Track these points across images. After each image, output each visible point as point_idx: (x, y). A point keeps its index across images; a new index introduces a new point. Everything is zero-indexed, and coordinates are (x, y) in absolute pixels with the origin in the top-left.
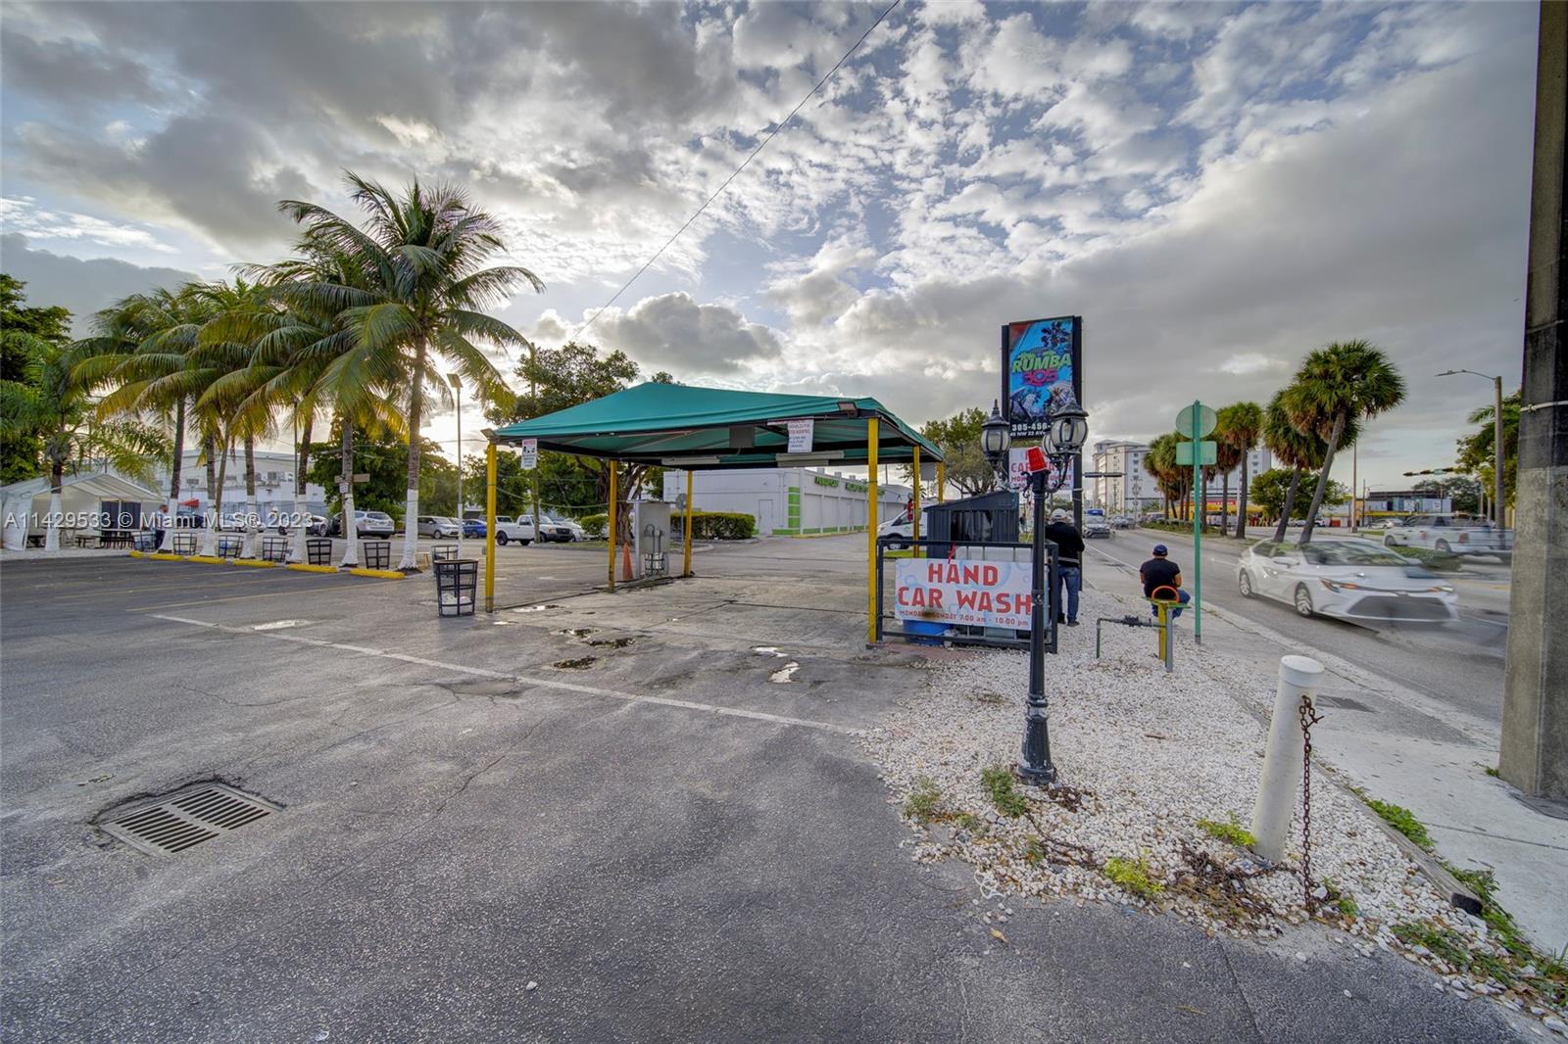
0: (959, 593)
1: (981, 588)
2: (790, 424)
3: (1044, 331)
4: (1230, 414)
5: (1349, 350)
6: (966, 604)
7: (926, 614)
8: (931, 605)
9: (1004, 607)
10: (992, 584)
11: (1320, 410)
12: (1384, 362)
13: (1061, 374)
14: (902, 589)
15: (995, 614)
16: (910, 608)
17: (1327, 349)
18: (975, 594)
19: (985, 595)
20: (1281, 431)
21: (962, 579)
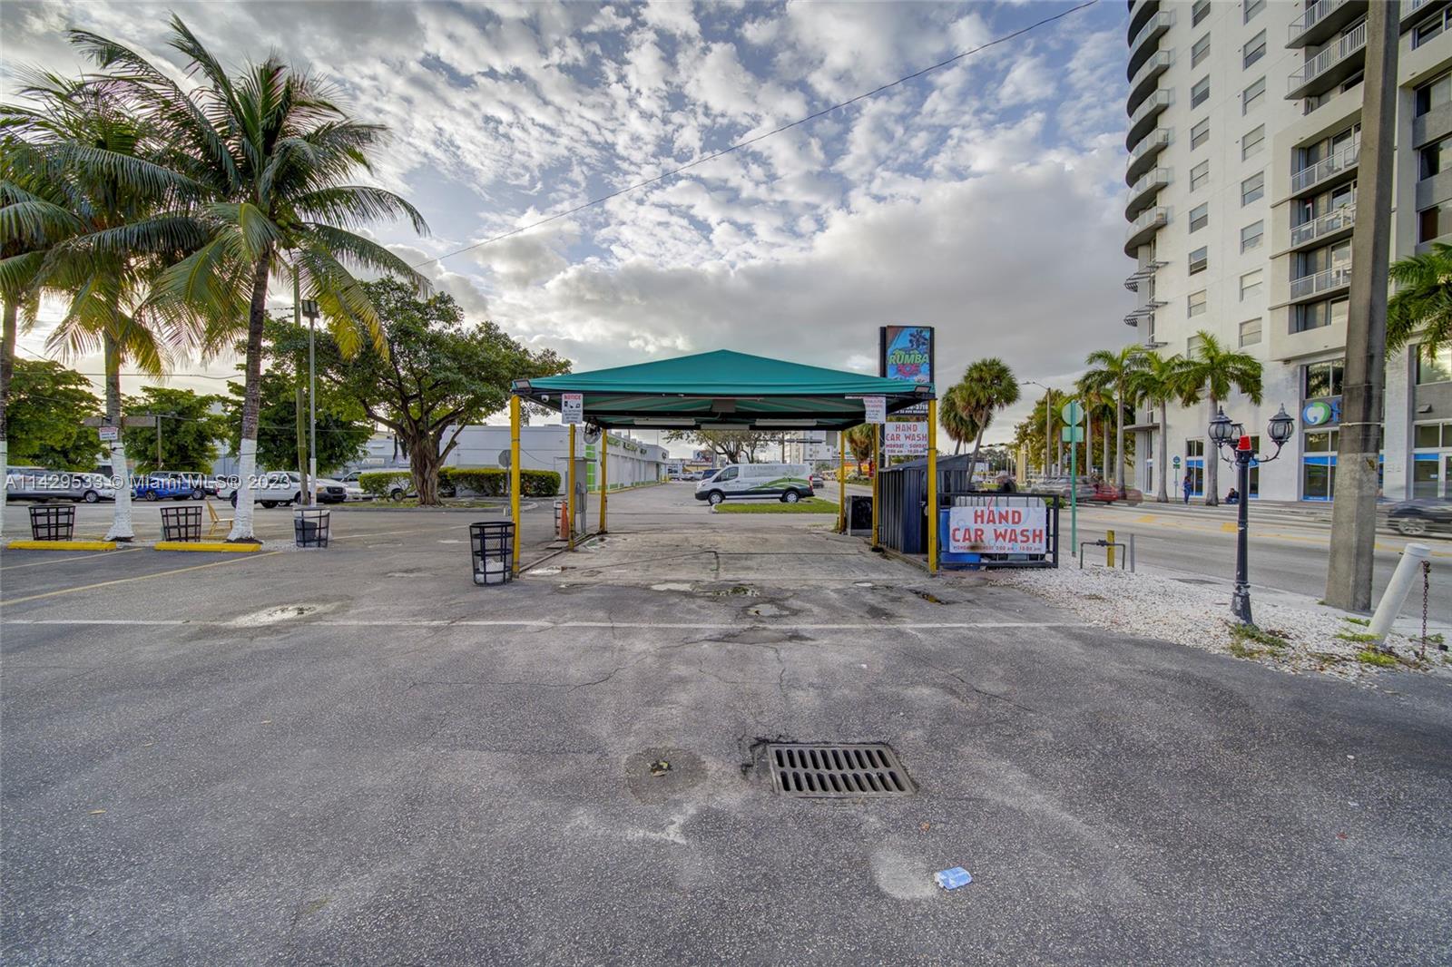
0: (995, 530)
1: (1010, 526)
2: (865, 399)
6: (1001, 538)
7: (972, 548)
8: (976, 541)
9: (1025, 539)
10: (1017, 523)
14: (955, 530)
15: (1019, 544)
16: (961, 544)
18: (1006, 531)
19: (1013, 531)
21: (997, 521)
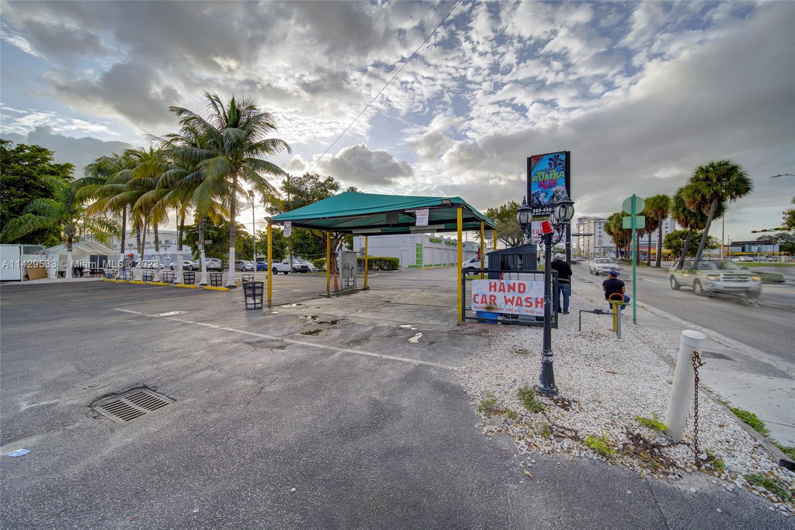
0: (505, 297)
1: (517, 294)
2: (417, 211)
3: (550, 159)
4: (652, 201)
5: (720, 165)
6: (509, 303)
7: (488, 308)
8: (491, 303)
9: (529, 304)
10: (523, 292)
11: (703, 197)
12: (740, 171)
13: (559, 182)
14: (475, 295)
15: (524, 308)
16: (479, 305)
17: (707, 165)
18: (513, 297)
19: (519, 298)
20: (681, 209)
21: (506, 290)
